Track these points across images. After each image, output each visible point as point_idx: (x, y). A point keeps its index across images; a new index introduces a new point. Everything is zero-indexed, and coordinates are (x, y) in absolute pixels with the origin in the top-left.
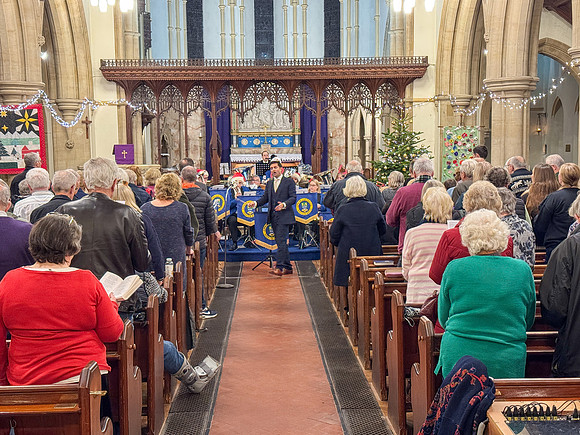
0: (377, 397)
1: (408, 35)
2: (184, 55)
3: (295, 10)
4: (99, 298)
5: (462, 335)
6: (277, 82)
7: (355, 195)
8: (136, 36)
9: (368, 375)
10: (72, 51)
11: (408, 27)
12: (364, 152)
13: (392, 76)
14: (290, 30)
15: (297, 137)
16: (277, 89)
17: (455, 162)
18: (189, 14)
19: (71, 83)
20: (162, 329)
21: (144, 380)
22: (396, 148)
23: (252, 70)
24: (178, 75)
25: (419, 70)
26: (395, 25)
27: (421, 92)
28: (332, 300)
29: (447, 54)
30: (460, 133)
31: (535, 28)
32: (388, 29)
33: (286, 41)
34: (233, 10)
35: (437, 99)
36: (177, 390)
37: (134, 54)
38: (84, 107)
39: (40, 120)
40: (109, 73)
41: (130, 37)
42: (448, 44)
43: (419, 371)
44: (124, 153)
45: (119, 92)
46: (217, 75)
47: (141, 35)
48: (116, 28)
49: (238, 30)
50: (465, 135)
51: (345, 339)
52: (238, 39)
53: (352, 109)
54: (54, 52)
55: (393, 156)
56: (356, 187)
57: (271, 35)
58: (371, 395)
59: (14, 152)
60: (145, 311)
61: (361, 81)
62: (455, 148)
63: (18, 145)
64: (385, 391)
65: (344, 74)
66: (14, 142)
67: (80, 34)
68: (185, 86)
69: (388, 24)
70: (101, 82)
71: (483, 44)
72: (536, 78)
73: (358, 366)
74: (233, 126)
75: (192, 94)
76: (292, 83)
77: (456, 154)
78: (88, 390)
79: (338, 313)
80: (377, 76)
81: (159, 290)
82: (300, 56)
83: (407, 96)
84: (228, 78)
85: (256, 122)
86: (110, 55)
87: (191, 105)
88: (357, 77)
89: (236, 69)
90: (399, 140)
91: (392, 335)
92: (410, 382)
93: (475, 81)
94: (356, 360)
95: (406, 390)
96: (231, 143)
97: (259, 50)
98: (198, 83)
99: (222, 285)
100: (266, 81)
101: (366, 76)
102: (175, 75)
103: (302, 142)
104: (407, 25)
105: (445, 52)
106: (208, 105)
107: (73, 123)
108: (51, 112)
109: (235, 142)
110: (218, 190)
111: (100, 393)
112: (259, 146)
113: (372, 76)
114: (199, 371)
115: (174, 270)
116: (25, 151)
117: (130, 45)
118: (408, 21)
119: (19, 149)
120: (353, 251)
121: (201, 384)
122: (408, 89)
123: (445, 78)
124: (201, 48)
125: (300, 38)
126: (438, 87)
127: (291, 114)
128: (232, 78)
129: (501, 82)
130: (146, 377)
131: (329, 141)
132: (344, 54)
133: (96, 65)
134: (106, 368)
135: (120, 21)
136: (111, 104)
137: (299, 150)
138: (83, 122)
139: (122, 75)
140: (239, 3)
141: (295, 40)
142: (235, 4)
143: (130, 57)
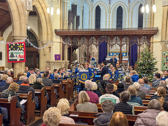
1: (152, 20)
3: (129, 14)
6: (108, 36)
8: (67, 22)
10: (46, 27)
14: (127, 20)
17: (166, 63)
18: (96, 16)
19: (46, 36)
23: (99, 32)
26: (149, 17)
27: (156, 39)
29: (165, 26)
33: (126, 23)
34: (109, 14)
35: (162, 41)
38: (48, 43)
39: (24, 46)
41: (65, 22)
42: (165, 23)
45: (60, 39)
46: (88, 33)
49: (111, 20)
57: (122, 22)
59: (16, 56)
62: (166, 58)
63: (18, 54)
67: (49, 21)
70: (56, 36)
77: (167, 60)
83: (151, 40)
88: (133, 34)
96: (107, 54)
98: (83, 36)
101: (137, 34)
102: (76, 34)
105: (164, 26)
116: (20, 56)
117: (65, 25)
122: (152, 38)
123: (164, 34)
125: (130, 22)
126: (162, 37)
133: (54, 31)
135: (62, 18)
136: (58, 42)
137: (128, 57)
138: (49, 48)
139: (60, 34)
140: (112, 12)
141: (129, 23)
142: (110, 12)
143: (65, 28)
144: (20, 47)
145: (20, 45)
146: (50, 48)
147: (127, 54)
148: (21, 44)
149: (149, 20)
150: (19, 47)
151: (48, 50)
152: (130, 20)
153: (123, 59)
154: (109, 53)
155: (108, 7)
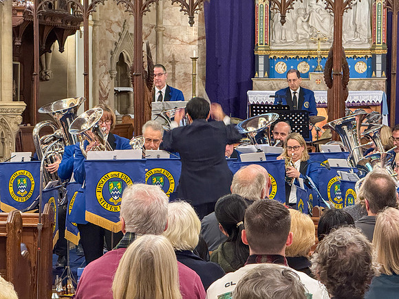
15: (379, 60)
96: (254, 69)
137: (383, 84)
147: (379, 67)
153: (354, 96)
154: (270, 63)
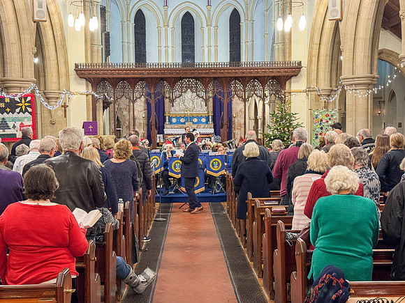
0: (267, 297)
2: (133, 61)
3: (209, 30)
4: (72, 225)
5: (327, 251)
6: (196, 79)
7: (251, 156)
8: (99, 47)
9: (260, 282)
10: (55, 57)
11: (287, 41)
12: (257, 127)
13: (276, 74)
14: (206, 43)
15: (210, 117)
16: (196, 84)
18: (136, 33)
19: (55, 79)
20: (115, 248)
21: (102, 284)
22: (280, 124)
23: (179, 70)
24: (128, 74)
25: (295, 71)
26: (278, 40)
27: (297, 85)
28: (235, 229)
29: (315, 59)
30: (324, 114)
31: (376, 42)
32: (273, 43)
33: (203, 51)
34: (166, 30)
35: (308, 91)
36: (125, 291)
37: (98, 60)
38: (63, 96)
39: (32, 104)
40: (81, 72)
41: (95, 48)
42: (315, 52)
43: (296, 277)
44: (90, 127)
45: (87, 86)
46: (155, 74)
47: (103, 46)
48: (86, 41)
49: (170, 44)
50: (327, 115)
51: (244, 257)
52: (170, 50)
53: (248, 97)
54: (43, 58)
55: (277, 129)
56: (252, 149)
57: (193, 47)
58: (263, 296)
59: (14, 127)
60: (103, 235)
61: (255, 78)
62: (320, 124)
63: (17, 122)
64: (272, 293)
65: (243, 73)
66: (14, 120)
67: (61, 46)
68: (133, 82)
69: (274, 39)
70: (75, 79)
71: (340, 53)
72: (376, 76)
73: (253, 276)
74: (166, 109)
75: (138, 87)
76: (207, 79)
77: (322, 128)
78: (62, 288)
79: (239, 239)
80: (266, 75)
81: (114, 221)
82: (213, 61)
84: (163, 76)
85: (182, 107)
86: (81, 60)
87: (137, 95)
88: (252, 75)
89: (168, 69)
90: (282, 118)
91: (277, 252)
92: (290, 286)
93: (334, 78)
94: (252, 271)
95: (287, 292)
96: (164, 121)
97: (184, 57)
98: (142, 79)
99: (158, 219)
100: (189, 78)
101: (259, 75)
102: (126, 74)
103: (214, 120)
104: (287, 40)
105: (313, 58)
106: (149, 95)
107: (55, 107)
108: (40, 99)
109: (167, 120)
110: (155, 153)
111: (71, 290)
112: (184, 123)
113: (262, 75)
114: (141, 278)
115: (124, 207)
116: (22, 125)
117: (95, 54)
118: (287, 37)
119: (18, 124)
120: (250, 194)
121: (142, 288)
122: (287, 83)
123: (314, 76)
124: (145, 56)
125: (213, 49)
126: (309, 82)
127: (206, 101)
128: (166, 76)
129: (353, 78)
130: (104, 282)
131: (233, 120)
132: (243, 60)
133: (72, 67)
134: (75, 274)
135: (89, 37)
136: (82, 94)
137: (212, 126)
138: (62, 106)
139: (89, 74)
140: (171, 26)
141: (209, 51)
142: (168, 26)
143: (95, 62)
144: (23, 104)
145: (23, 101)
146: (65, 106)
148: (25, 98)
149: (280, 46)
150: (20, 105)
151: (61, 113)
152: (213, 44)
154: (170, 119)
155: (163, 13)
